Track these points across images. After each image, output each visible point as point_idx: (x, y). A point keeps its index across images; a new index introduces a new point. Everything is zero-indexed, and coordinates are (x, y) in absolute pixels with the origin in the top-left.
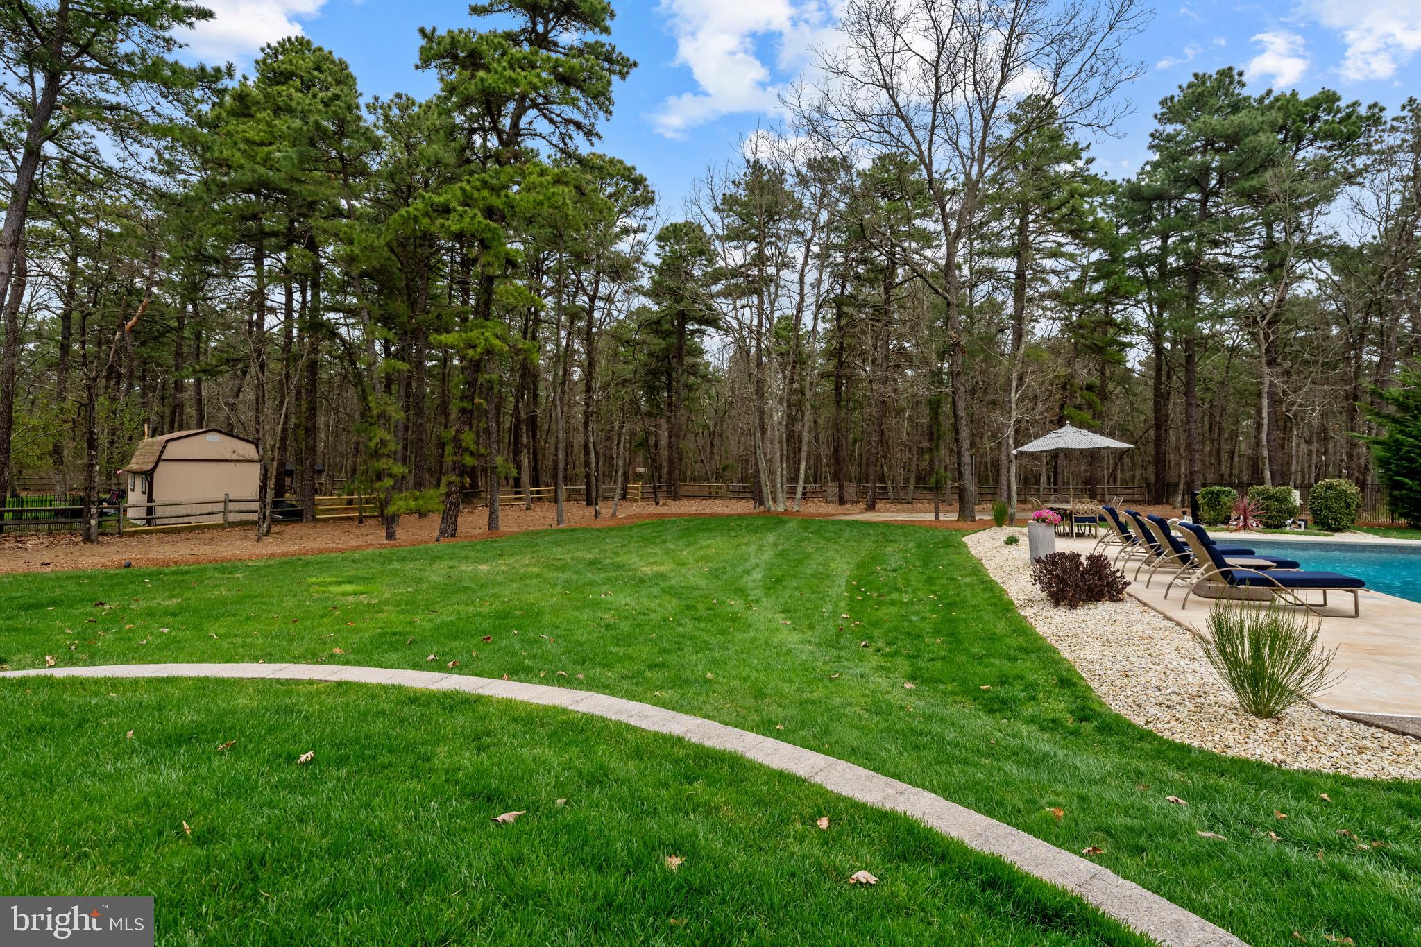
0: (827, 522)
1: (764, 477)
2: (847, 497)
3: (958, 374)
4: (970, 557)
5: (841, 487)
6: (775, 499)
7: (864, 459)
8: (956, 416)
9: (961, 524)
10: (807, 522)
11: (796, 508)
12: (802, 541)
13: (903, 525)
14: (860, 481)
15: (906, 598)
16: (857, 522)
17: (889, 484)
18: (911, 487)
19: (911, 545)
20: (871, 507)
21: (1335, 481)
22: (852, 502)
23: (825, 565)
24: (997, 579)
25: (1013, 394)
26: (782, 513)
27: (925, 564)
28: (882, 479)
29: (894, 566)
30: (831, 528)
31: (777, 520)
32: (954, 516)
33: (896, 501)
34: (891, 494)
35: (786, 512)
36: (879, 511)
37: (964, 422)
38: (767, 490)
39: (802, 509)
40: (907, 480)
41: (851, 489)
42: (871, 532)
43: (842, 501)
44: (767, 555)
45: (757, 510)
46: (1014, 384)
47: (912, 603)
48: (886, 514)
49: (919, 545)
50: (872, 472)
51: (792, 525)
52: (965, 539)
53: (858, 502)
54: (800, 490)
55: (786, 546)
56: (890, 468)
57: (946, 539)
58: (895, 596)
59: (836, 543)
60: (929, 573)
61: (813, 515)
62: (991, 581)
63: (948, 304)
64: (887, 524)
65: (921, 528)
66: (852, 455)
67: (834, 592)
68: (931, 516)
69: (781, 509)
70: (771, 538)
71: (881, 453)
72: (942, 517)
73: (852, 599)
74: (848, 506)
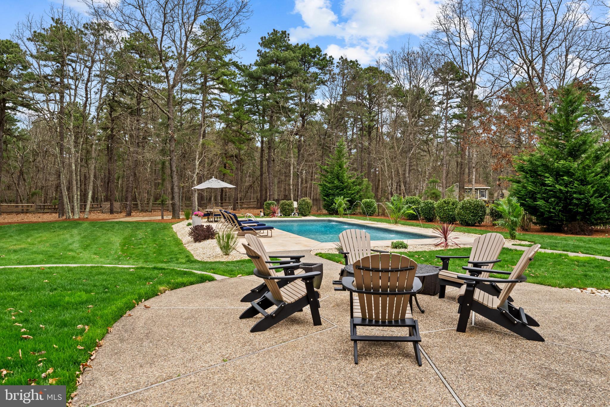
0: (105, 222)
1: (66, 200)
2: (115, 210)
3: (173, 151)
4: (172, 231)
5: (112, 205)
6: (73, 212)
7: (125, 189)
8: (171, 170)
9: (173, 220)
10: (94, 223)
11: (86, 216)
12: (94, 231)
13: (145, 222)
14: (122, 201)
15: (144, 246)
16: (122, 222)
17: (139, 202)
18: (151, 204)
19: (149, 230)
20: (129, 215)
21: (305, 198)
22: (117, 213)
23: (108, 239)
24: (180, 238)
25: (197, 161)
26: (77, 219)
27: (154, 236)
28: (135, 199)
29: (140, 237)
30: (108, 225)
31: (76, 223)
32: (170, 217)
33: (142, 211)
34: (140, 207)
35: (80, 219)
36: (133, 216)
37: (175, 173)
38: (68, 207)
39: (89, 217)
40: (149, 199)
41: (117, 205)
42: (129, 226)
43: (112, 212)
44: (77, 238)
45: (61, 219)
46: (197, 157)
47: (147, 247)
48: (137, 217)
49: (152, 230)
50: (129, 196)
51: (85, 225)
52: (172, 226)
53: (121, 212)
54: (88, 207)
55: (86, 234)
56: (139, 193)
57: (164, 226)
58: (140, 246)
59: (112, 231)
60: (155, 238)
61: (96, 220)
62: (178, 238)
63: (169, 118)
64: (137, 222)
65: (154, 223)
66: (117, 186)
67: (115, 247)
68: (160, 218)
69: (76, 217)
70: (75, 231)
71: (134, 186)
72: (165, 218)
73: (122, 249)
74: (115, 215)
